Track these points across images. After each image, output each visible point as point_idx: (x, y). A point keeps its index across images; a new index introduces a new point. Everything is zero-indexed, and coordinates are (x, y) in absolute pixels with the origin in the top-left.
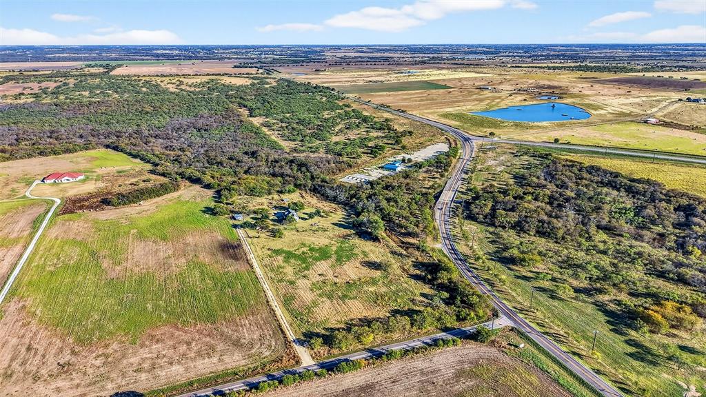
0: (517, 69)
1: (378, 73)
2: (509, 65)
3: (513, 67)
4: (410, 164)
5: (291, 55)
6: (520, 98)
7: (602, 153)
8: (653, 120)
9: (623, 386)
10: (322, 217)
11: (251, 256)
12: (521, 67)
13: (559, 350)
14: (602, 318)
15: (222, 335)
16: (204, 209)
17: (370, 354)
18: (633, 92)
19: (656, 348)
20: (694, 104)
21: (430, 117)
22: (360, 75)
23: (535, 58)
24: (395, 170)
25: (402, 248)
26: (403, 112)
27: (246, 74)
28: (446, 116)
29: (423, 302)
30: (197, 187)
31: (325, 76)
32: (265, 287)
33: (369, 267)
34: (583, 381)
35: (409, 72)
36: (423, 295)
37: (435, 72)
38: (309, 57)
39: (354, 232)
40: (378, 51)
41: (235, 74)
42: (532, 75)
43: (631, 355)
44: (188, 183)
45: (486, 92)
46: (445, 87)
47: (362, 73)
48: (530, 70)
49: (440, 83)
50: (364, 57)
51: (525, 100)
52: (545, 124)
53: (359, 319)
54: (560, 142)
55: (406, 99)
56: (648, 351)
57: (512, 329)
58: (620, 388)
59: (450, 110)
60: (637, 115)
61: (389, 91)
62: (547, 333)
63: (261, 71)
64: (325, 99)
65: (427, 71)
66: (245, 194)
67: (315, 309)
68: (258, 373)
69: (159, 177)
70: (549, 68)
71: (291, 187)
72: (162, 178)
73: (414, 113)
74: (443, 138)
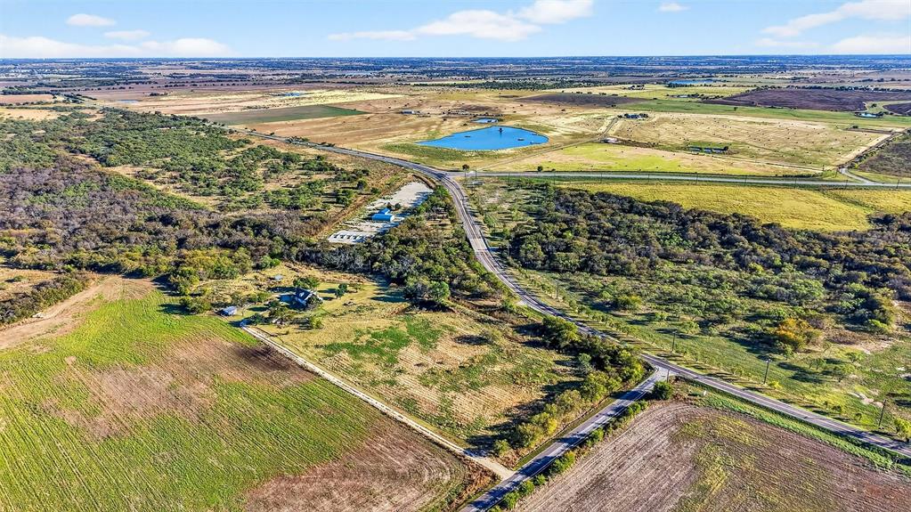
0: (426, 88)
1: (247, 96)
2: (413, 84)
3: (417, 85)
4: (400, 211)
5: (88, 74)
6: (457, 123)
7: (594, 179)
8: (612, 140)
9: (815, 409)
10: (351, 292)
11: (300, 360)
12: (426, 85)
13: (736, 388)
14: (742, 349)
15: (364, 472)
16: (162, 308)
17: (566, 444)
18: (567, 111)
19: (808, 366)
20: (634, 121)
21: (371, 150)
22: (225, 99)
23: (431, 74)
24: (389, 220)
25: (484, 313)
26: (330, 145)
27: (39, 103)
28: (390, 148)
29: (565, 371)
30: (116, 278)
31: (173, 103)
32: (361, 396)
33: (468, 343)
34: (784, 414)
35: (292, 94)
36: (558, 362)
37: (326, 93)
38: (117, 75)
39: (409, 305)
40: (220, 66)
41: (18, 104)
42: (448, 94)
43: (794, 378)
44: (97, 276)
45: (412, 117)
46: (354, 112)
47: (227, 97)
48: (440, 88)
49: (346, 107)
50: (206, 76)
51: (465, 125)
52: (509, 151)
53: (516, 407)
54: (544, 170)
55: (320, 129)
56: (803, 370)
57: (677, 379)
58: (814, 411)
59: (389, 140)
60: (593, 136)
61: (289, 120)
62: (710, 375)
63: (60, 98)
64: (203, 134)
65: (317, 93)
66: (209, 278)
67: (454, 409)
68: (459, 506)
69: (33, 272)
70: (460, 86)
71: (267, 259)
72: (38, 272)
73: (346, 146)
74: (410, 175)
